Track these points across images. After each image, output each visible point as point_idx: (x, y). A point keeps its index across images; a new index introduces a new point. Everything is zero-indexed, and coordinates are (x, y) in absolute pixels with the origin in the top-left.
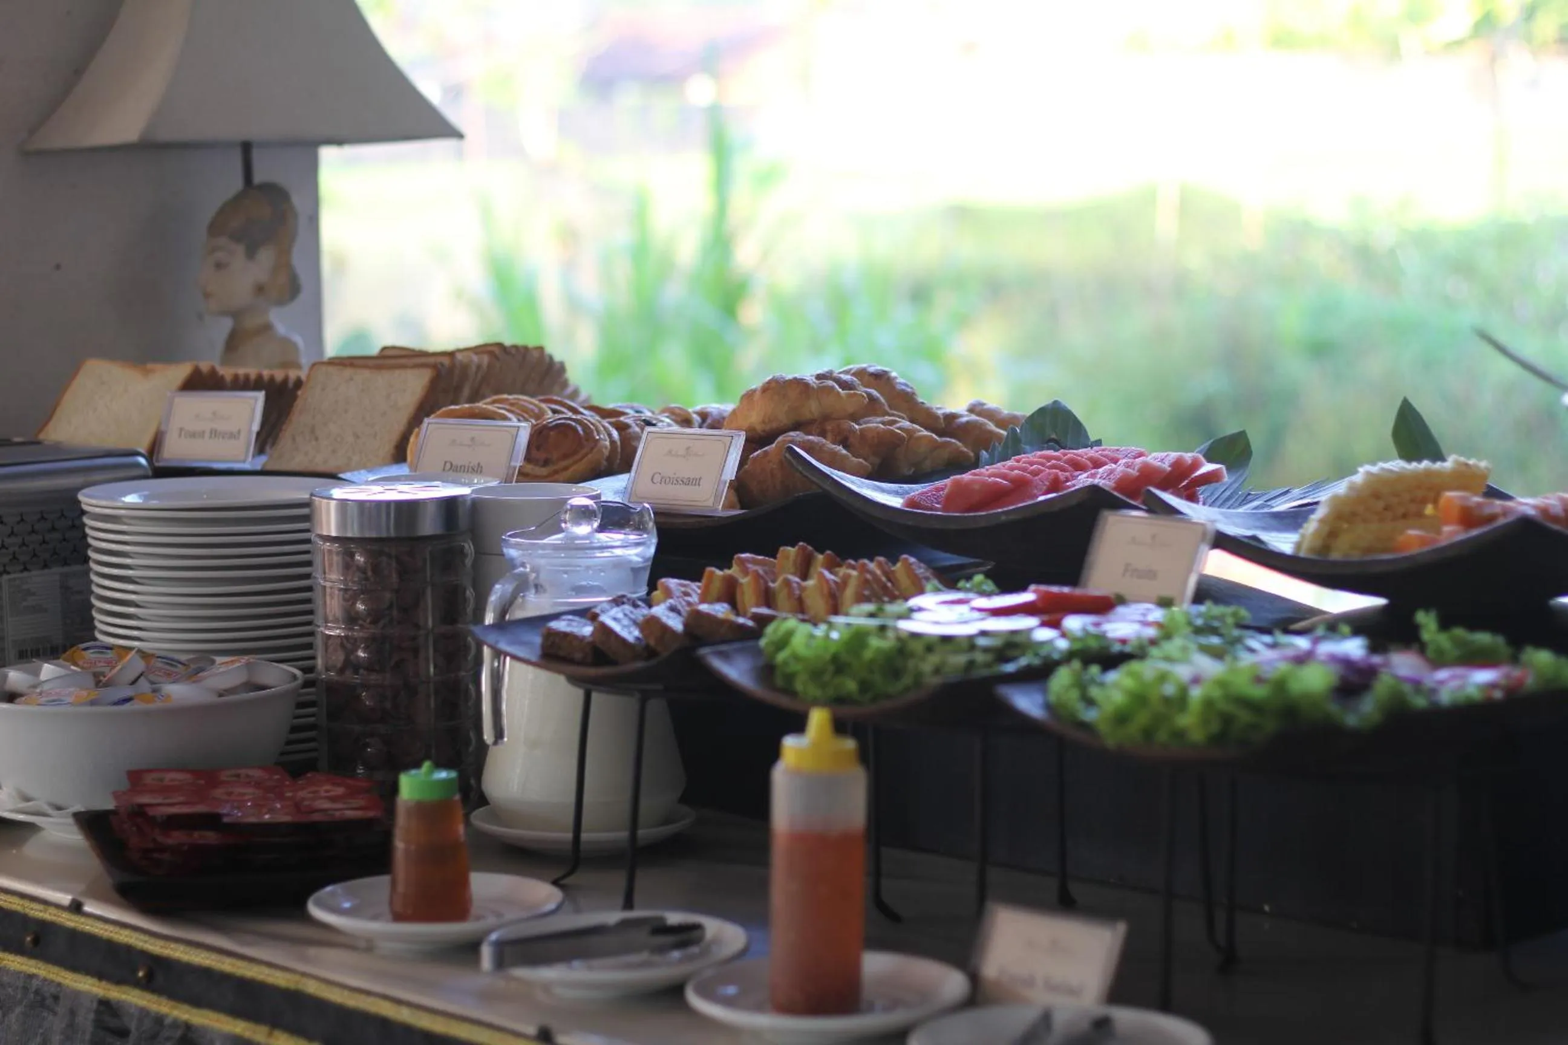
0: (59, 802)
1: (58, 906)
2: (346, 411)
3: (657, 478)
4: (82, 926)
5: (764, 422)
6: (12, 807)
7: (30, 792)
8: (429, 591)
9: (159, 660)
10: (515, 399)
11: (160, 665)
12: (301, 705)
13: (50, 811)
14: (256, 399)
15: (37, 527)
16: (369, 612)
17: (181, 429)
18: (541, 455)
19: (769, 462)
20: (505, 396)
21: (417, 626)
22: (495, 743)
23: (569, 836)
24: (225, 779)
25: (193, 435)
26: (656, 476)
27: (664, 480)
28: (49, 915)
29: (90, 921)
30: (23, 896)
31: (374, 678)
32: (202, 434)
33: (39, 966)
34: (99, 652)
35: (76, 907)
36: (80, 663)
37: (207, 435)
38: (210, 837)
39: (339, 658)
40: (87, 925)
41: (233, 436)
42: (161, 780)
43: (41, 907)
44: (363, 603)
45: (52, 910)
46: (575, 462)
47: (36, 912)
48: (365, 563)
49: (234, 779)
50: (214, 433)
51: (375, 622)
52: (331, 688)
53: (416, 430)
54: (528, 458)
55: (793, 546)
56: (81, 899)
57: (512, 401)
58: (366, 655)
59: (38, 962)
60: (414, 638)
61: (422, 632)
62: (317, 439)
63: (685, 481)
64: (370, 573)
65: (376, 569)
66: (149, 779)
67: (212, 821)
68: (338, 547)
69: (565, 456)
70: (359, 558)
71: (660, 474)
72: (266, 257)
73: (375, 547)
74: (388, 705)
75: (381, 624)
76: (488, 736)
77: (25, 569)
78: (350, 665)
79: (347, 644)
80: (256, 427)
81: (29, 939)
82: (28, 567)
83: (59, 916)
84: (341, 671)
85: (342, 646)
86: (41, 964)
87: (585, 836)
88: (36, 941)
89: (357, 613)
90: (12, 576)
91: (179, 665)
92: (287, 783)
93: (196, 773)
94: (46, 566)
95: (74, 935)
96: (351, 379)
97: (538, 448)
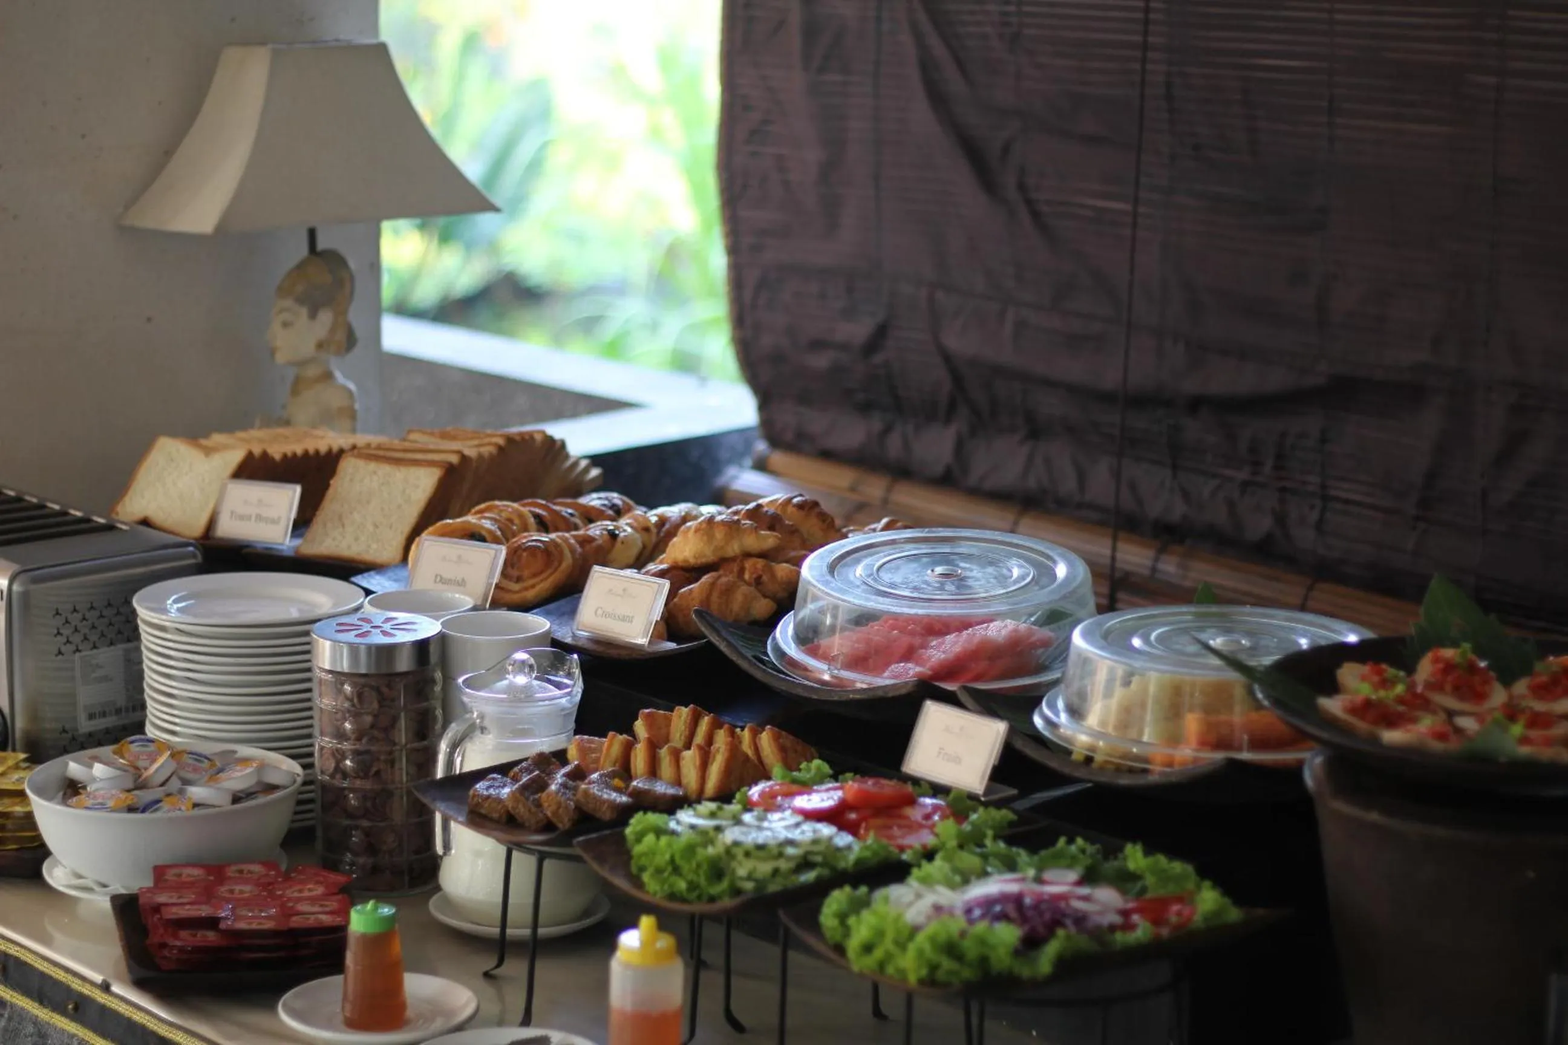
0: (104, 880)
1: (93, 983)
2: (368, 502)
3: (600, 612)
4: (110, 1004)
5: (695, 557)
6: (65, 883)
7: (82, 871)
8: (402, 715)
9: (190, 756)
10: (504, 506)
11: (191, 761)
12: (299, 803)
13: (97, 888)
14: (295, 492)
15: (105, 613)
16: (353, 731)
17: (232, 513)
18: (515, 573)
19: (693, 599)
20: (497, 503)
21: (395, 744)
22: (445, 854)
23: (497, 930)
24: (232, 875)
25: (242, 518)
26: (600, 610)
27: (606, 615)
28: (86, 990)
29: (116, 1001)
30: (67, 970)
31: (358, 783)
32: (249, 518)
33: (79, 1028)
34: (142, 746)
35: (106, 987)
36: (126, 755)
37: (253, 518)
38: (211, 936)
39: (331, 765)
40: (113, 1003)
41: (275, 522)
42: (180, 875)
43: (79, 982)
44: (350, 723)
45: (88, 986)
46: (542, 581)
47: (76, 985)
48: (352, 692)
49: (237, 875)
50: (259, 518)
51: (359, 739)
52: (325, 788)
53: (417, 539)
54: (504, 574)
55: (686, 707)
56: (110, 981)
57: (502, 508)
58: (352, 765)
59: (78, 1025)
60: (391, 753)
61: (398, 747)
62: (343, 526)
63: (621, 617)
64: (356, 700)
65: (360, 695)
66: (170, 875)
67: (212, 923)
68: (331, 678)
69: (535, 575)
70: (347, 688)
71: (601, 608)
72: (325, 317)
73: (362, 680)
74: (369, 804)
75: (364, 741)
76: (439, 850)
77: (95, 647)
78: (339, 770)
79: (339, 756)
80: (293, 515)
81: (70, 1007)
82: (97, 645)
83: (93, 992)
84: (332, 776)
85: (333, 755)
86: (79, 1027)
87: (509, 931)
88: (76, 1008)
89: (344, 730)
90: (84, 653)
91: (206, 761)
92: (280, 880)
93: (209, 869)
94: (112, 644)
95: (104, 1009)
96: (375, 473)
97: (513, 566)
